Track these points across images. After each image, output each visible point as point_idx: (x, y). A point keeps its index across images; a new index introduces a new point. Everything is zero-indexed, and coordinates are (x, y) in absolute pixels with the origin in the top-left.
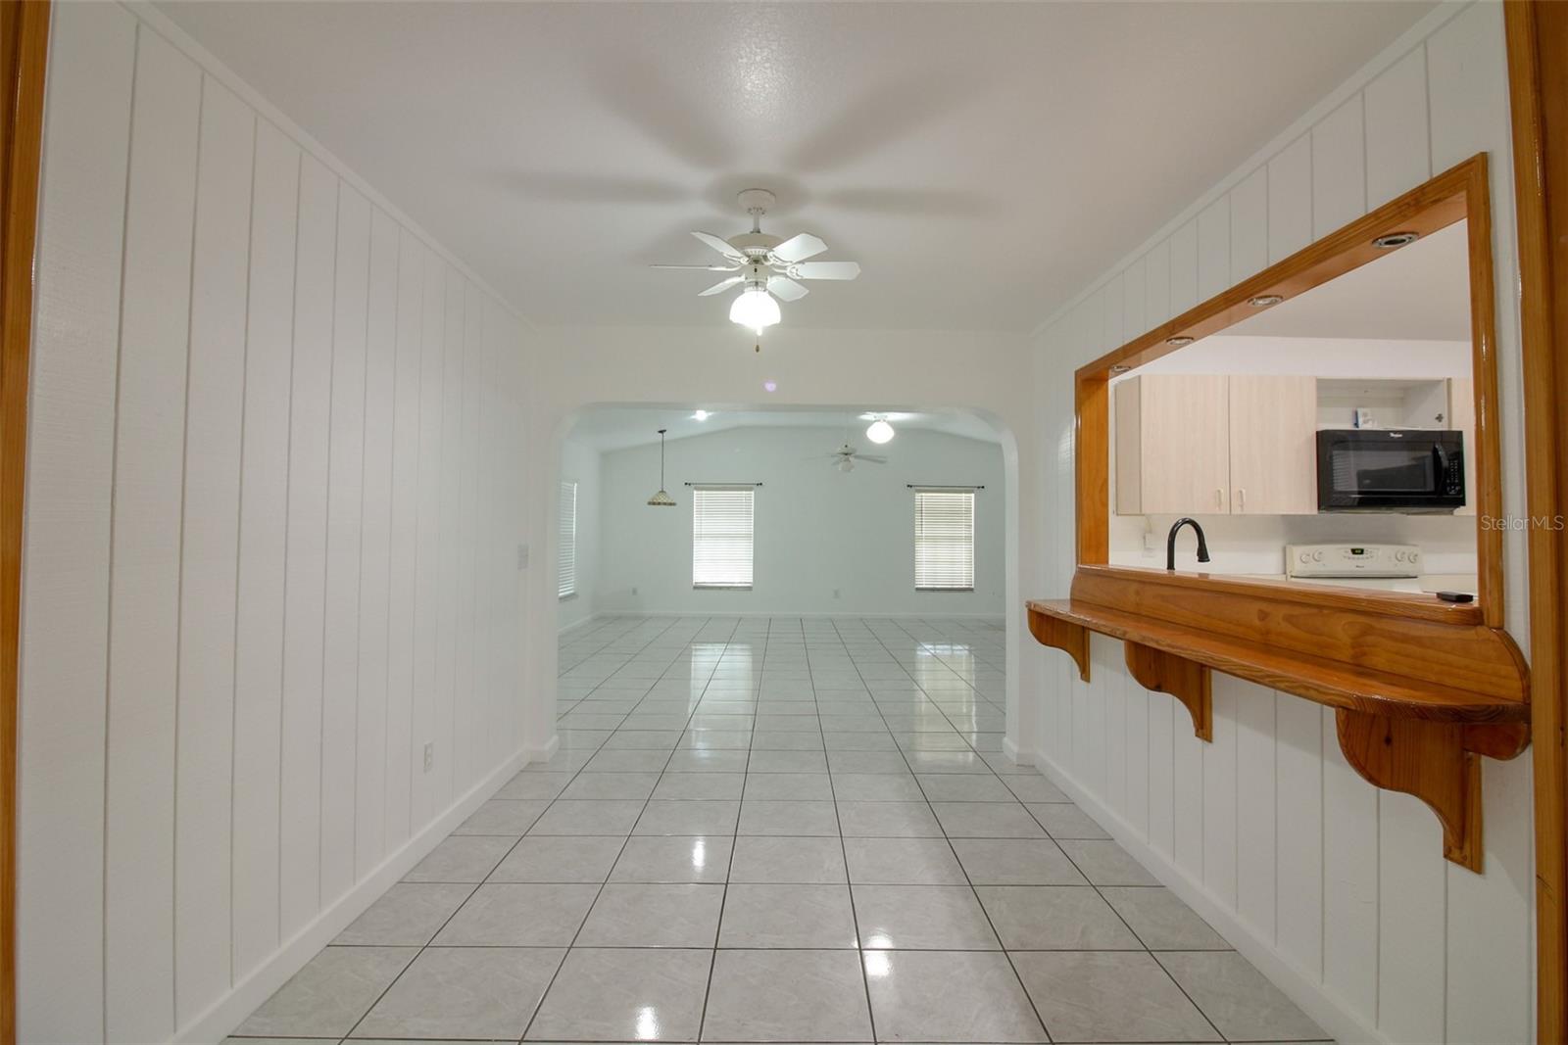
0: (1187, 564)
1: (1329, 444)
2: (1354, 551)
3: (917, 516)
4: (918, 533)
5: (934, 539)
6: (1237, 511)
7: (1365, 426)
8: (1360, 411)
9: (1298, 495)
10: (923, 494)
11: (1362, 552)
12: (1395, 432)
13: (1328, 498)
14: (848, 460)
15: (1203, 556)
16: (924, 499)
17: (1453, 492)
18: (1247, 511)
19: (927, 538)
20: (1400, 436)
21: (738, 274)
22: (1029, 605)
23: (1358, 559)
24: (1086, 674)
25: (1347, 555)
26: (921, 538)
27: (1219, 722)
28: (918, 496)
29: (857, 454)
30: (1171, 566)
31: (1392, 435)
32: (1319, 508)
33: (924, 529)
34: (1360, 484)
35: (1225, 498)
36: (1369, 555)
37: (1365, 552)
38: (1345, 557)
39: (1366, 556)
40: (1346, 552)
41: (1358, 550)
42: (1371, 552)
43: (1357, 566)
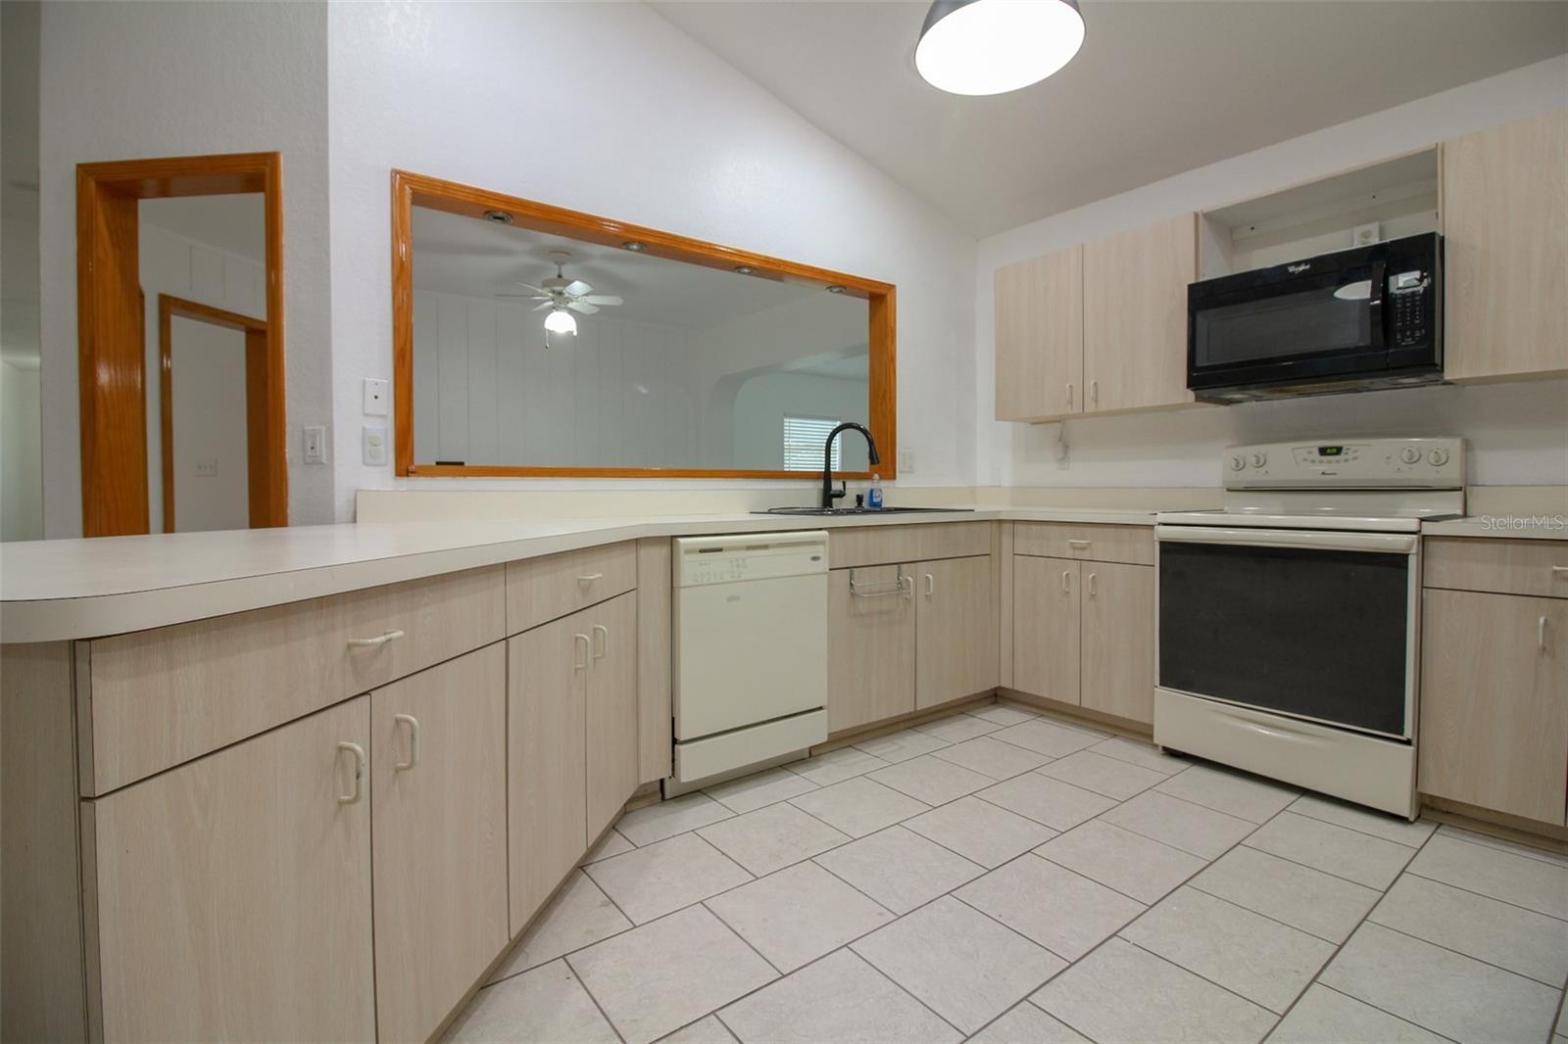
2: (1323, 451)
6: (1090, 407)
11: (1339, 450)
12: (1297, 264)
17: (1409, 341)
20: (1308, 267)
21: (548, 300)
23: (1329, 464)
25: (1308, 456)
31: (1291, 269)
35: (1077, 398)
36: (1351, 455)
37: (1344, 451)
38: (1305, 460)
39: (1346, 457)
40: (1310, 453)
41: (1331, 448)
42: (1356, 451)
43: (1323, 473)
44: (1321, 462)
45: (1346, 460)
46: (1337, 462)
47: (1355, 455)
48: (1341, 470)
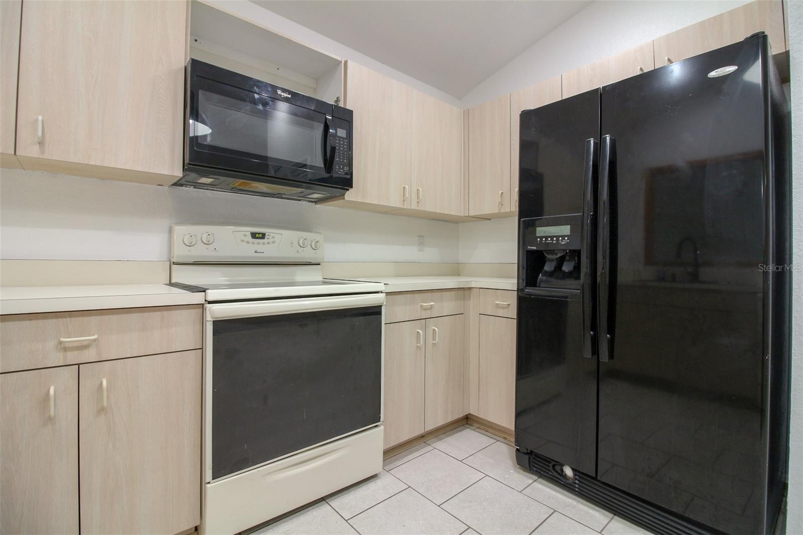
2: (254, 235)
11: (263, 236)
12: (284, 90)
17: (342, 172)
20: (290, 96)
23: (258, 245)
25: (244, 238)
36: (271, 240)
37: (266, 237)
38: (243, 241)
39: (268, 241)
40: (245, 236)
41: (259, 234)
42: (273, 237)
43: (256, 252)
44: (253, 243)
45: (268, 243)
46: (264, 244)
47: (273, 240)
48: (268, 250)
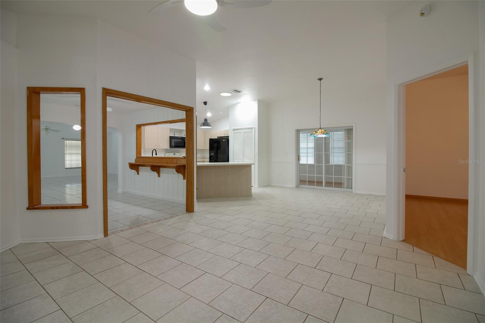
0: (154, 155)
1: (171, 138)
2: (174, 154)
3: (66, 147)
4: (66, 152)
5: (71, 154)
6: (159, 148)
7: (176, 136)
8: (175, 133)
9: (167, 146)
10: (67, 141)
12: (179, 137)
13: (171, 146)
14: (47, 131)
15: (156, 154)
16: (68, 142)
18: (160, 148)
19: (69, 154)
22: (129, 163)
24: (138, 174)
26: (67, 154)
27: (161, 174)
28: (66, 141)
29: (50, 129)
30: (152, 156)
32: (170, 147)
33: (67, 151)
34: (174, 144)
35: (157, 146)
